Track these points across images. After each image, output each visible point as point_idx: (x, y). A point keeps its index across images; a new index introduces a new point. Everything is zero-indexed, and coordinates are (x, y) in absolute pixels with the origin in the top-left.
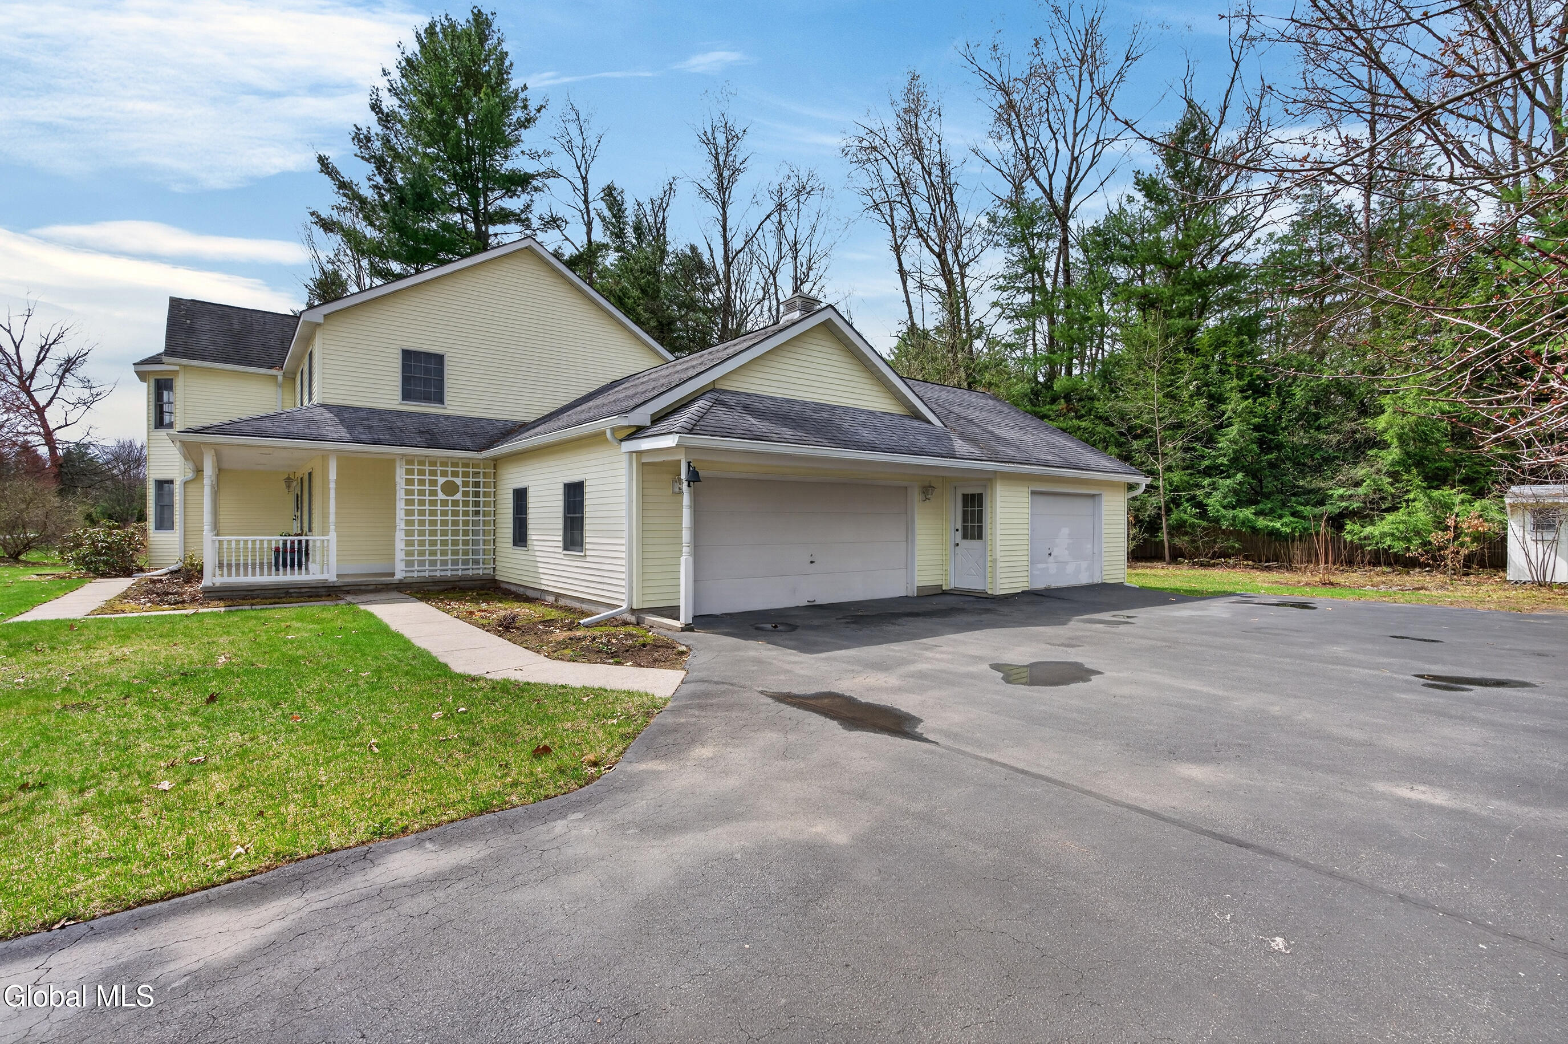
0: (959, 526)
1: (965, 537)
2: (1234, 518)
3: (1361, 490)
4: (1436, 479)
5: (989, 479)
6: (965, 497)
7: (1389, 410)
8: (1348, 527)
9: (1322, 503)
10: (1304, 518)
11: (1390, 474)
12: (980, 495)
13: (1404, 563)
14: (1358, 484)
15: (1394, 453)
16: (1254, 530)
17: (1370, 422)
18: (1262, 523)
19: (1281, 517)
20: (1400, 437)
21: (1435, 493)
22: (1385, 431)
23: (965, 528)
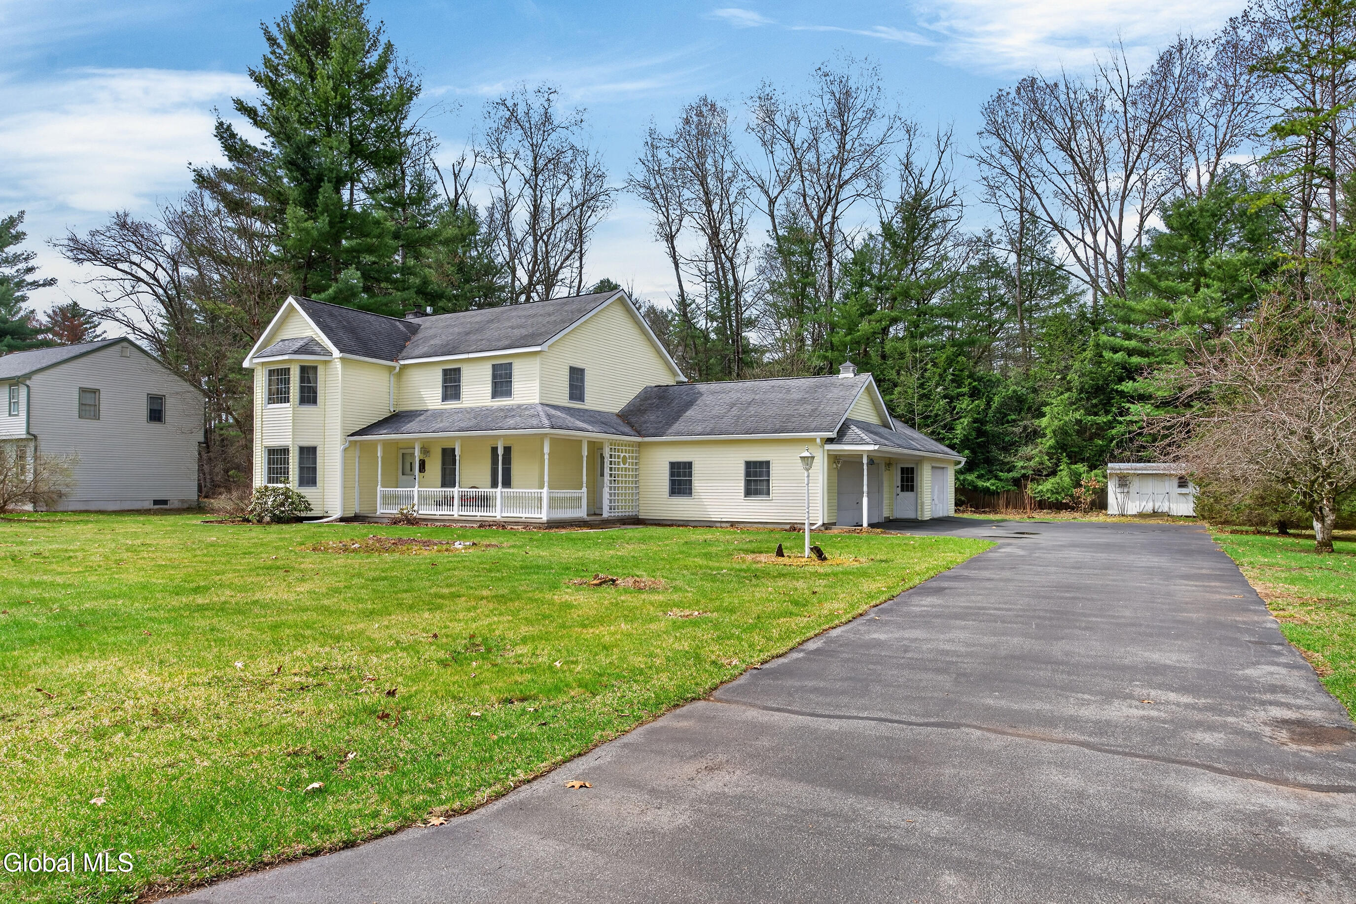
0: (899, 484)
1: (902, 490)
2: (964, 480)
3: (1032, 463)
4: (1074, 458)
5: (920, 460)
6: (902, 469)
7: (1048, 416)
8: (1029, 486)
9: (1009, 471)
10: (1001, 480)
11: (1048, 454)
12: (912, 469)
13: (1058, 507)
14: (1030, 459)
15: (1049, 442)
16: (976, 488)
17: (1036, 422)
18: (981, 483)
19: (989, 479)
20: (1054, 432)
21: (1073, 467)
22: (1046, 428)
23: (902, 486)
